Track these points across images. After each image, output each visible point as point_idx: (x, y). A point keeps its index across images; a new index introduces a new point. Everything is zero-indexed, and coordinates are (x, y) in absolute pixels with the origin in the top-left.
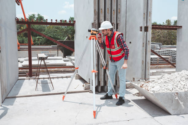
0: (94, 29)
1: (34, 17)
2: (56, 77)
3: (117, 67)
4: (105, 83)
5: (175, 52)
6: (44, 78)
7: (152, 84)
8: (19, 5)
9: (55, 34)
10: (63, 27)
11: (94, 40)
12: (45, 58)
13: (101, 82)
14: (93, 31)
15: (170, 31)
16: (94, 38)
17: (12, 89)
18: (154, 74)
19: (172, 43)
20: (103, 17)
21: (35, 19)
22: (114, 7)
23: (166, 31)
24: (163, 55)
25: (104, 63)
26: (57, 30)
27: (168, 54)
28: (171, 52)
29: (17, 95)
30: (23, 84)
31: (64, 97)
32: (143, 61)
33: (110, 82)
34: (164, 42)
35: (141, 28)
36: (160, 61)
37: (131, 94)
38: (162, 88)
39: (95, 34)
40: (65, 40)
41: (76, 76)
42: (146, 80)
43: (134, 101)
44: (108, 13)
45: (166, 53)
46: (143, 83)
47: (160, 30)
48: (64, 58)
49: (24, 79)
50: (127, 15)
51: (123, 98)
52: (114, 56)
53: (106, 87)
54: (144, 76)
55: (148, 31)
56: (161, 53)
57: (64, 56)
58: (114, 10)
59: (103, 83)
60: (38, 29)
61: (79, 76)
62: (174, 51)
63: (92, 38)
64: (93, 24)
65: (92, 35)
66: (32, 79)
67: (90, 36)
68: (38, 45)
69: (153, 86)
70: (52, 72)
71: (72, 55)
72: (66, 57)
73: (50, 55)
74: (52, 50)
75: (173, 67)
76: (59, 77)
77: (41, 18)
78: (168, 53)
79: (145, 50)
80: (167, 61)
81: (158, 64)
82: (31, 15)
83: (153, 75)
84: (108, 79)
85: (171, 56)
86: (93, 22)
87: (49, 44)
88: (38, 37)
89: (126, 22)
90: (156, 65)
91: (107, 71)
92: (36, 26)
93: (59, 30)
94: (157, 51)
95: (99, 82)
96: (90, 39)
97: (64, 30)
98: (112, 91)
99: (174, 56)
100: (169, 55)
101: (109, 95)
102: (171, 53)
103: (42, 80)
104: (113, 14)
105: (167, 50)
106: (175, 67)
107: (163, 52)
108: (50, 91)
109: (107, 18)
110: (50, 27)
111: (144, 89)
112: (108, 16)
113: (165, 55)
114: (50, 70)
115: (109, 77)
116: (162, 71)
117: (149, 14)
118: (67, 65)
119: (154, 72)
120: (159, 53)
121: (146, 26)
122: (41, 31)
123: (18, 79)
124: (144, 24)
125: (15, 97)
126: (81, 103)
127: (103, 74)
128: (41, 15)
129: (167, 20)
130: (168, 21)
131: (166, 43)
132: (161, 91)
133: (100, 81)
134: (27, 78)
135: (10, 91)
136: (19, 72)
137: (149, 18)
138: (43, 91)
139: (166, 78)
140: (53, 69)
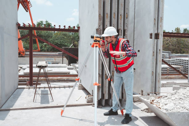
0: (98, 35)
1: (42, 24)
2: (58, 86)
3: (123, 79)
4: (110, 96)
5: (187, 62)
6: (45, 88)
7: (165, 100)
8: (27, 11)
9: (62, 40)
10: (71, 34)
11: (98, 47)
12: (44, 66)
13: (105, 95)
14: (96, 37)
15: (179, 39)
16: (98, 45)
17: (8, 100)
18: (164, 85)
19: (182, 52)
20: (109, 22)
21: (43, 26)
22: (121, 12)
23: (175, 39)
24: (173, 64)
25: (108, 74)
26: (64, 37)
27: (178, 64)
28: (182, 61)
29: (12, 107)
30: (22, 94)
31: (62, 112)
32: (153, 72)
33: (114, 95)
34: (173, 50)
35: (151, 35)
36: (170, 71)
37: (139, 109)
38: (177, 106)
39: (99, 41)
40: (70, 47)
41: (79, 86)
42: (156, 95)
43: (142, 118)
44: (114, 18)
45: (177, 62)
46: (153, 98)
47: (169, 38)
48: (68, 65)
49: (24, 88)
50: (135, 21)
51: (130, 115)
52: (119, 66)
53: (111, 100)
54: (154, 88)
55: (159, 39)
56: (171, 62)
57: (69, 64)
58: (121, 15)
59: (107, 96)
60: (45, 35)
61: (82, 86)
62: (186, 60)
63: (95, 45)
64: (97, 30)
65: (95, 42)
66: (32, 88)
67: (93, 44)
68: (45, 51)
69: (166, 103)
70: (54, 81)
71: (77, 63)
72: (71, 64)
73: (54, 63)
74: (57, 57)
75: (185, 78)
76: (61, 86)
77: (49, 25)
78: (179, 62)
79: (155, 60)
80: (178, 71)
81: (168, 75)
82: (39, 22)
83: (163, 87)
84: (112, 91)
85: (182, 65)
86: (98, 28)
87: (56, 50)
88: (45, 44)
89: (134, 28)
90: (166, 75)
91: (111, 84)
92: (43, 33)
93: (67, 37)
94: (167, 60)
95: (103, 95)
96: (93, 46)
97: (72, 37)
98: (117, 106)
99: (185, 66)
100: (180, 64)
101: (114, 110)
102: (182, 63)
103: (43, 89)
104: (119, 20)
105: (178, 60)
106: (187, 78)
107: (173, 62)
108: (49, 104)
109: (113, 23)
110: (57, 34)
111: (155, 106)
112: (114, 21)
113: (176, 65)
114: (53, 79)
115: (114, 90)
116: (174, 82)
117: (160, 20)
118: (71, 73)
119: (164, 83)
120: (169, 62)
121: (156, 32)
122: (48, 38)
123: (18, 88)
124: (154, 31)
125: (9, 110)
126: (82, 120)
127: (107, 86)
128: (49, 22)
129: (176, 28)
130: (178, 29)
131: (175, 51)
132: (175, 110)
133: (104, 93)
134: (27, 87)
135: (5, 103)
136: (19, 80)
137: (160, 24)
138: (42, 103)
139: (181, 94)
140: (55, 78)
